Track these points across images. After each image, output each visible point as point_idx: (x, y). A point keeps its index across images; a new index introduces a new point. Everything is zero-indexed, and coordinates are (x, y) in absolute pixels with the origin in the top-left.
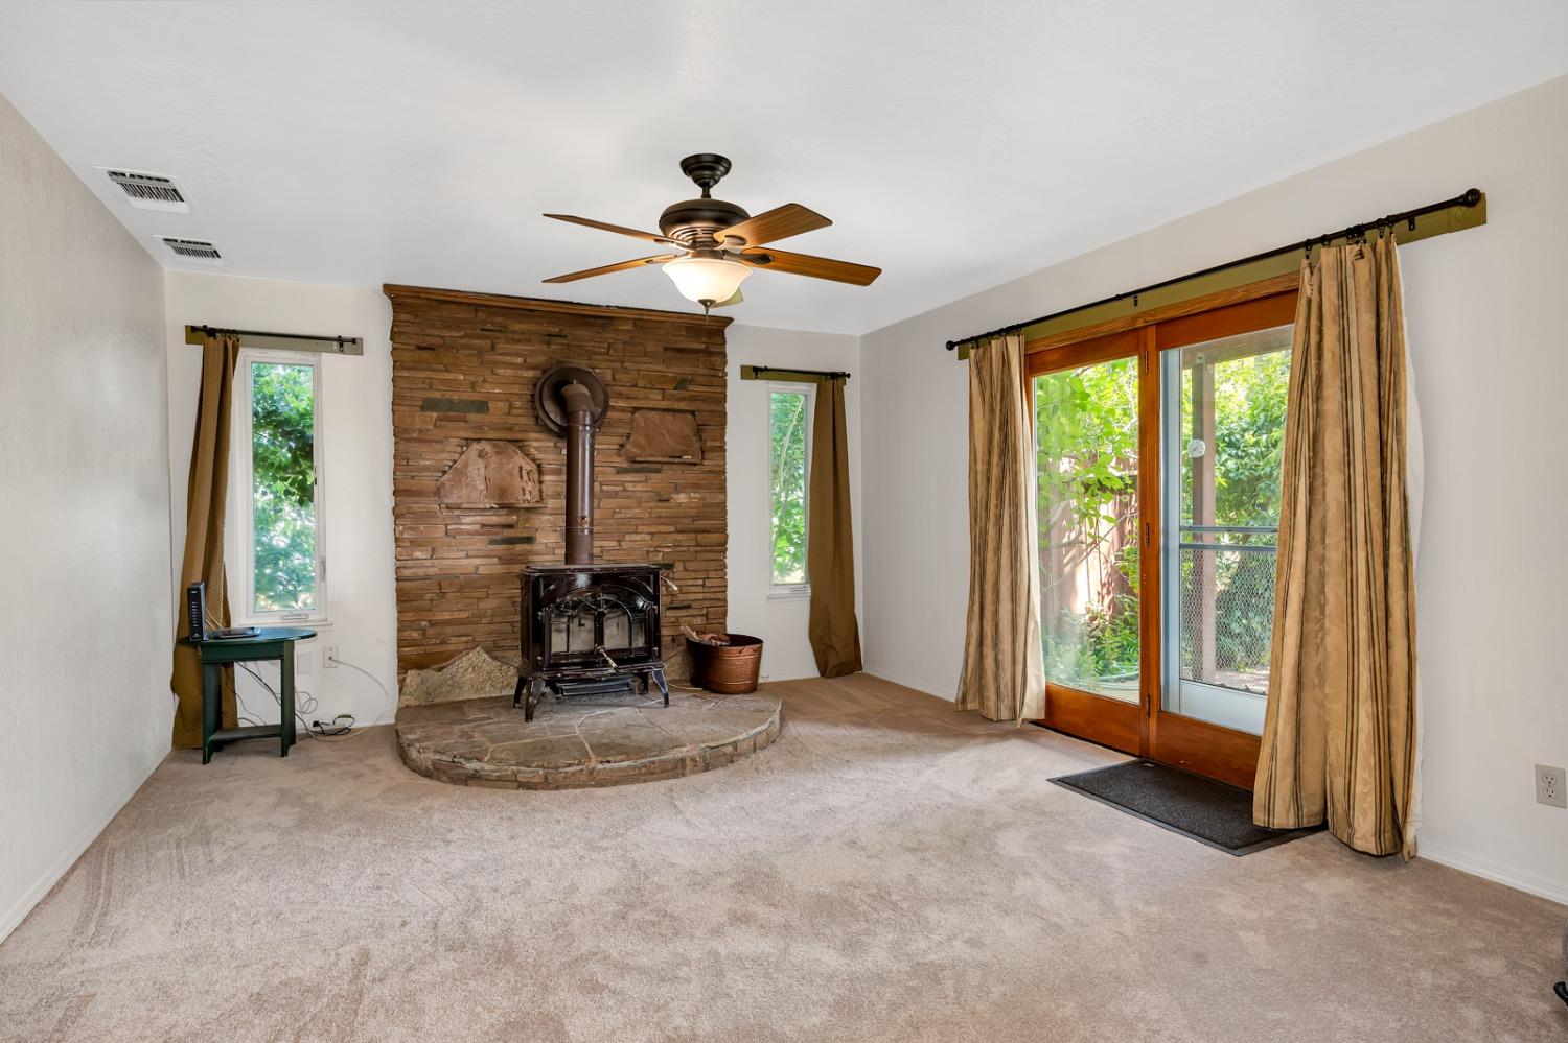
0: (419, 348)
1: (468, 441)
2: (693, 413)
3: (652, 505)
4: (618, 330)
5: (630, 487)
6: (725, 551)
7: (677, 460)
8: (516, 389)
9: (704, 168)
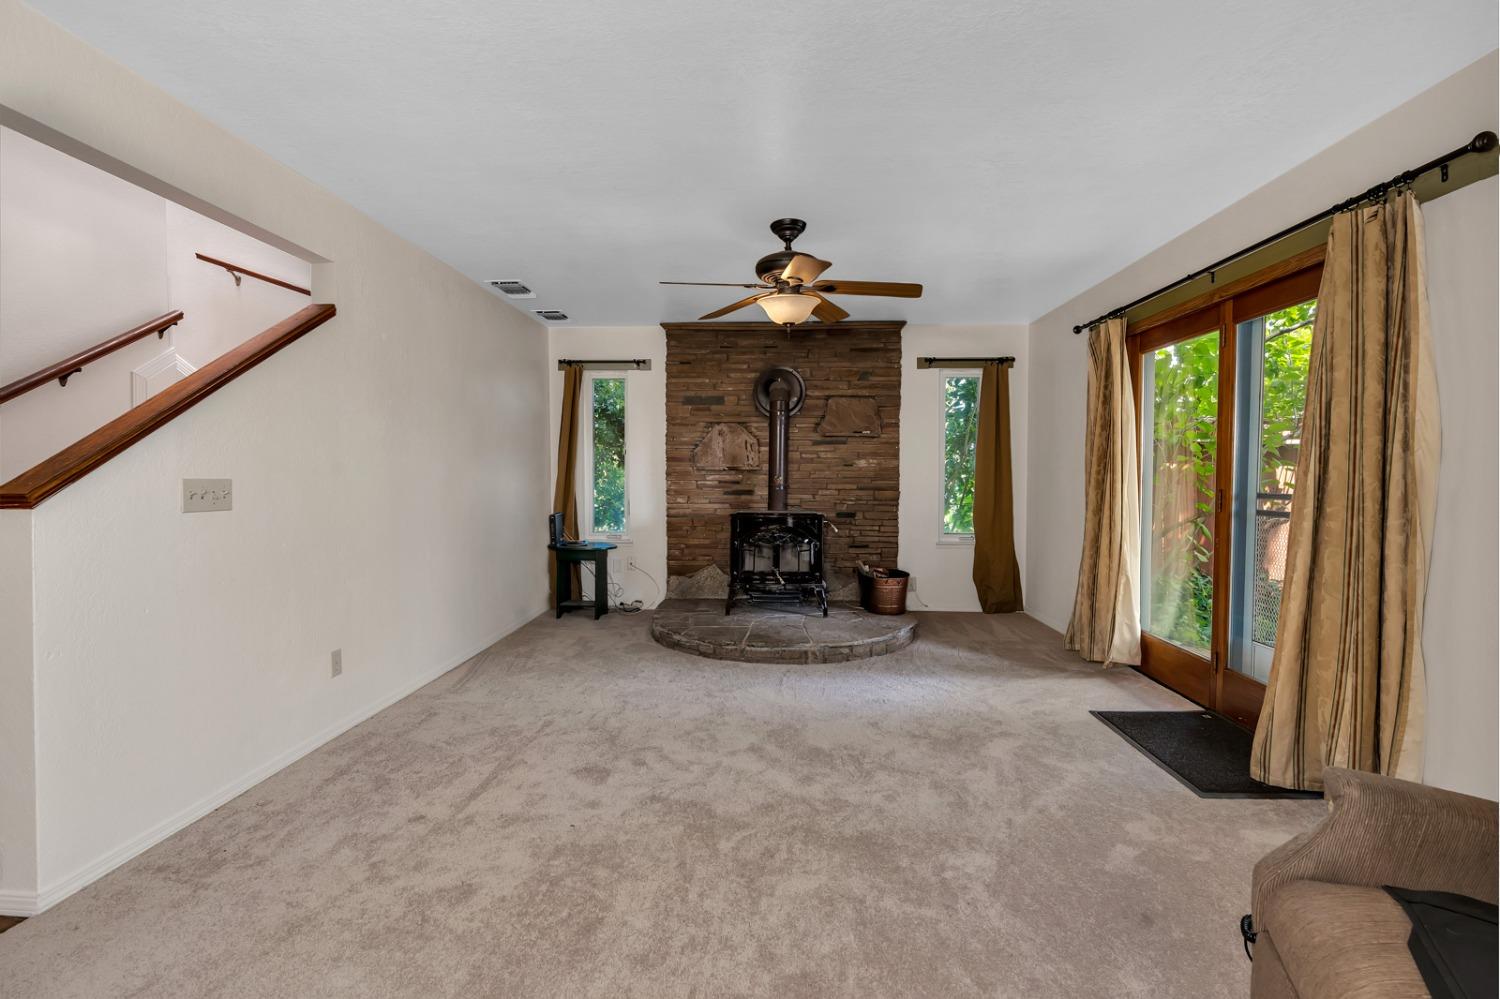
0: (682, 363)
1: (711, 424)
2: (873, 397)
3: (840, 468)
4: (815, 339)
5: (823, 455)
6: (897, 505)
7: (857, 435)
8: (742, 387)
9: (787, 229)
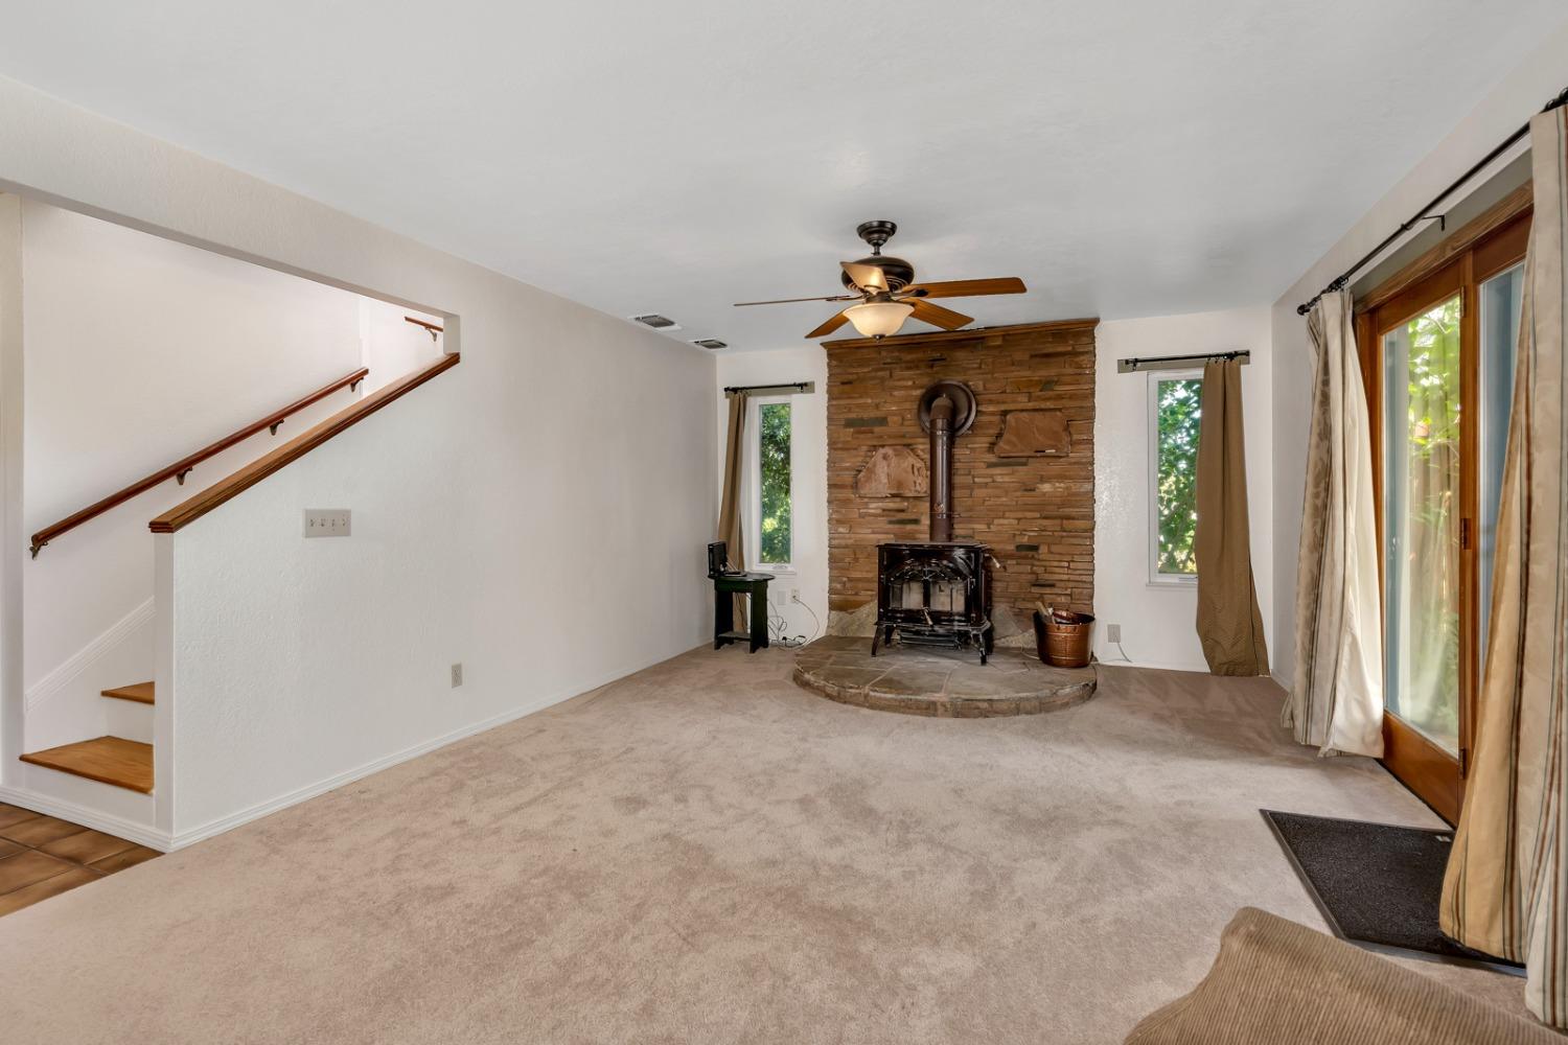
0: (843, 383)
1: (875, 448)
3: (1019, 494)
4: (988, 347)
5: (999, 479)
6: (1092, 538)
8: (907, 405)
9: (877, 232)
